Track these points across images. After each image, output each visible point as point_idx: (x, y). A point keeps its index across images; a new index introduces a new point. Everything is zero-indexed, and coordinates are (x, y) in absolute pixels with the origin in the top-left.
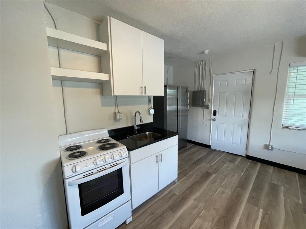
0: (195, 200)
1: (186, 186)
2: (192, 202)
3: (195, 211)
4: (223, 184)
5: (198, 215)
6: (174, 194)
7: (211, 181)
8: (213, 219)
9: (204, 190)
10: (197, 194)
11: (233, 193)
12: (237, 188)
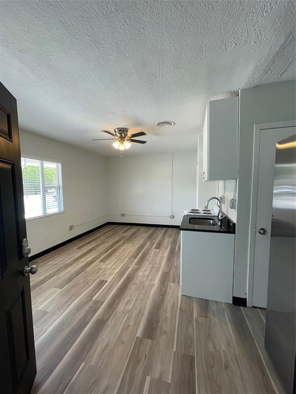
0: (154, 285)
1: (170, 295)
2: (155, 283)
3: (150, 278)
4: (127, 315)
5: (147, 276)
6: (174, 282)
7: (143, 314)
8: (137, 277)
9: (148, 298)
10: (154, 290)
11: (116, 308)
12: (107, 319)
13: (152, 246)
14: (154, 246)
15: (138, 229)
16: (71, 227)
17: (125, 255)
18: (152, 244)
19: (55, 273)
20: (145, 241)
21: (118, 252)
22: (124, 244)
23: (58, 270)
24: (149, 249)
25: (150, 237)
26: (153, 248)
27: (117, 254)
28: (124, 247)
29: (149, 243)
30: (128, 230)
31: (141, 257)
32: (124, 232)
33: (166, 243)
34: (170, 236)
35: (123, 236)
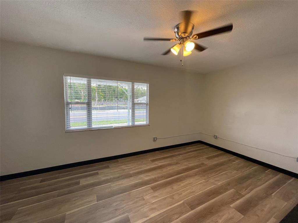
13: (233, 201)
14: (238, 202)
15: (230, 160)
16: (154, 138)
17: (184, 194)
18: (238, 195)
19: (114, 178)
20: (228, 184)
21: (179, 183)
22: (195, 175)
23: (118, 177)
24: (224, 204)
25: (241, 180)
26: (232, 206)
27: (175, 187)
28: (191, 180)
29: (232, 191)
30: (217, 156)
31: (201, 211)
32: (208, 158)
33: (266, 209)
34: (286, 197)
35: (203, 164)
